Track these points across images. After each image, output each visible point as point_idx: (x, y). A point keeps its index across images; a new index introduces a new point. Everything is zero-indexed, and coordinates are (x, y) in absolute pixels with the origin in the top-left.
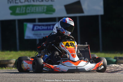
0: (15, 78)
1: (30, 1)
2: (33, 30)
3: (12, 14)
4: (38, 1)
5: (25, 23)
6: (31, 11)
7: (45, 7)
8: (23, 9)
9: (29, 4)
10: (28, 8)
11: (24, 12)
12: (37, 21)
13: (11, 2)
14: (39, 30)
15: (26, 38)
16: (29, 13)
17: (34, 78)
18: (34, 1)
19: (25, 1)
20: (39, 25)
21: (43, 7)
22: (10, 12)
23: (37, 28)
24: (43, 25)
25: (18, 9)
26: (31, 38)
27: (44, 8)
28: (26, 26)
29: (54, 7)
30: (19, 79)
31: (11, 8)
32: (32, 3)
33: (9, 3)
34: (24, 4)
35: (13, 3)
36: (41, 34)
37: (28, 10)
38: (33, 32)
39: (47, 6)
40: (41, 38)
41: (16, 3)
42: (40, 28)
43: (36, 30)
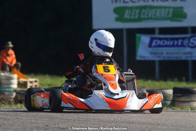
1: (148, 1)
2: (150, 46)
3: (117, 20)
5: (138, 35)
6: (148, 15)
7: (171, 10)
8: (135, 12)
9: (146, 4)
10: (143, 11)
11: (137, 17)
12: (157, 31)
13: (116, 2)
14: (160, 46)
15: (138, 58)
16: (144, 19)
20: (160, 39)
21: (167, 9)
22: (116, 16)
23: (156, 43)
24: (167, 39)
25: (127, 11)
26: (147, 59)
27: (168, 11)
28: (140, 39)
29: (185, 11)
31: (116, 10)
32: (151, 3)
33: (114, 2)
34: (136, 4)
35: (120, 2)
36: (162, 53)
37: (144, 13)
38: (150, 49)
39: (174, 8)
40: (162, 59)
41: (124, 2)
42: (162, 44)
43: (155, 46)
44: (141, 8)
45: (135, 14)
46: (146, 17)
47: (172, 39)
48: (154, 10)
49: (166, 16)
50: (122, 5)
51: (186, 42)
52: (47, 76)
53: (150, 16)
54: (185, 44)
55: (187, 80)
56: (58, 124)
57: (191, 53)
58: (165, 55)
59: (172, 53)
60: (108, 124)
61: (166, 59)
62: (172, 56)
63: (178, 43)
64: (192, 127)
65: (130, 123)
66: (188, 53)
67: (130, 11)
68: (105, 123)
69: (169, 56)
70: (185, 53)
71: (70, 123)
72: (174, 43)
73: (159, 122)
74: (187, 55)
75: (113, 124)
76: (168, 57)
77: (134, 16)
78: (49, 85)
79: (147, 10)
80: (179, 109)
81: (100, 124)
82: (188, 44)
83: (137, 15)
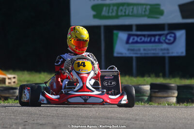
0: (96, 120)
2: (127, 42)
3: (95, 17)
5: (115, 32)
6: (125, 12)
7: (148, 7)
8: (112, 9)
10: (121, 8)
11: (114, 14)
12: (134, 28)
14: (137, 42)
15: (115, 55)
16: (122, 16)
17: (125, 121)
20: (138, 36)
21: (144, 7)
22: (93, 13)
23: (133, 39)
26: (124, 55)
27: (145, 8)
28: (117, 36)
29: (162, 8)
31: (94, 8)
34: (114, 2)
36: (139, 50)
37: (121, 10)
38: (128, 46)
40: (139, 55)
42: (139, 40)
43: (133, 43)
44: (119, 5)
45: (113, 11)
46: (123, 14)
47: (149, 36)
48: (132, 7)
49: (143, 13)
50: (100, 2)
51: (163, 38)
52: (26, 72)
53: (127, 13)
54: (162, 40)
55: (164, 76)
56: (37, 120)
57: (168, 49)
58: (142, 51)
59: (149, 50)
60: (86, 119)
61: (143, 55)
62: (149, 52)
63: (155, 40)
64: (170, 122)
65: (108, 119)
66: (164, 49)
67: (108, 8)
68: (84, 119)
69: (146, 52)
70: (162, 50)
71: (49, 119)
72: (151, 39)
73: (137, 117)
74: (165, 52)
75: (91, 120)
76: (145, 54)
77: (112, 13)
78: (28, 81)
79: (124, 7)
80: (156, 105)
81: (78, 120)
82: (165, 41)
83: (115, 12)
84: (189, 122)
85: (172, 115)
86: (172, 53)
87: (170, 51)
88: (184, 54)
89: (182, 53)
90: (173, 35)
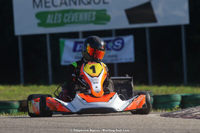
0: (46, 129)
1: (70, 4)
2: (74, 50)
3: (39, 25)
4: (81, 4)
5: (61, 40)
6: (70, 19)
7: (94, 13)
8: (57, 16)
9: (68, 8)
10: (66, 15)
11: (59, 21)
12: (81, 35)
13: (38, 7)
15: (63, 63)
16: (67, 23)
18: (75, 4)
19: (61, 3)
21: (90, 13)
22: (38, 21)
23: (80, 47)
25: (49, 16)
27: (91, 14)
28: (63, 44)
29: (109, 13)
30: (53, 130)
31: (38, 16)
32: (73, 7)
33: (36, 7)
34: (59, 9)
35: (42, 6)
37: (67, 18)
38: (75, 54)
39: (97, 11)
41: (46, 7)
43: (80, 50)
44: (64, 12)
45: (58, 19)
46: (69, 21)
48: (77, 14)
49: (89, 20)
50: (44, 9)
51: (111, 45)
53: (73, 20)
54: (109, 47)
57: (116, 56)
60: (36, 129)
66: (113, 56)
67: (52, 16)
68: (33, 129)
70: (110, 56)
74: (113, 58)
75: (41, 129)
77: (56, 20)
79: (70, 14)
81: (28, 130)
82: (112, 47)
83: (60, 19)
84: (141, 128)
85: (124, 122)
86: (121, 59)
87: (119, 58)
88: (133, 60)
89: (131, 59)
90: (120, 41)
